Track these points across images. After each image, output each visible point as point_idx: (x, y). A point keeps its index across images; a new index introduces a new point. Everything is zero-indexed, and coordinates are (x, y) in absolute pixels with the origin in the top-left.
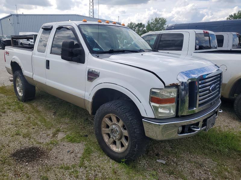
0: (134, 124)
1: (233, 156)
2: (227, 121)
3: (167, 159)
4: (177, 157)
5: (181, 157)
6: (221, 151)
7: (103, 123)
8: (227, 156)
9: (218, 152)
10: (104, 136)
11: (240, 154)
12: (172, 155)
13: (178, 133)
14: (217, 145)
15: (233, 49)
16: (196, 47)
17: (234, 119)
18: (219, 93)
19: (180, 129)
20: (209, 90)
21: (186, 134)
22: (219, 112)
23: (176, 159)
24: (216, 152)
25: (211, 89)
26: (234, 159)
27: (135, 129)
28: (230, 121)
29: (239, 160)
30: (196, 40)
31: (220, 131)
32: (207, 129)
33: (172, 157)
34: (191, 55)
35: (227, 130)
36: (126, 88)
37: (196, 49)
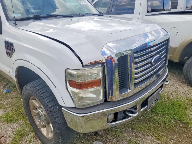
0: (54, 112)
1: (179, 130)
2: (176, 85)
3: (106, 140)
4: (117, 136)
5: (121, 136)
6: (165, 124)
7: (31, 104)
8: (172, 130)
9: (162, 125)
10: (35, 118)
11: (186, 126)
12: (112, 134)
13: (108, 123)
14: (163, 115)
15: (186, 11)
16: (148, 9)
17: (183, 82)
18: (165, 63)
19: (111, 117)
20: (150, 63)
21: (119, 122)
22: (166, 84)
23: (115, 139)
24: (161, 126)
25: (153, 61)
26: (180, 134)
27: (55, 118)
28: (179, 85)
29: (185, 135)
30: (148, 2)
31: (168, 98)
32: (148, 109)
33: (111, 137)
34: (143, 19)
35: (175, 96)
36: (38, 68)
37: (148, 12)
